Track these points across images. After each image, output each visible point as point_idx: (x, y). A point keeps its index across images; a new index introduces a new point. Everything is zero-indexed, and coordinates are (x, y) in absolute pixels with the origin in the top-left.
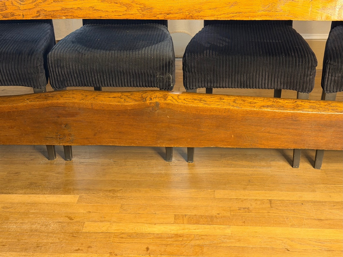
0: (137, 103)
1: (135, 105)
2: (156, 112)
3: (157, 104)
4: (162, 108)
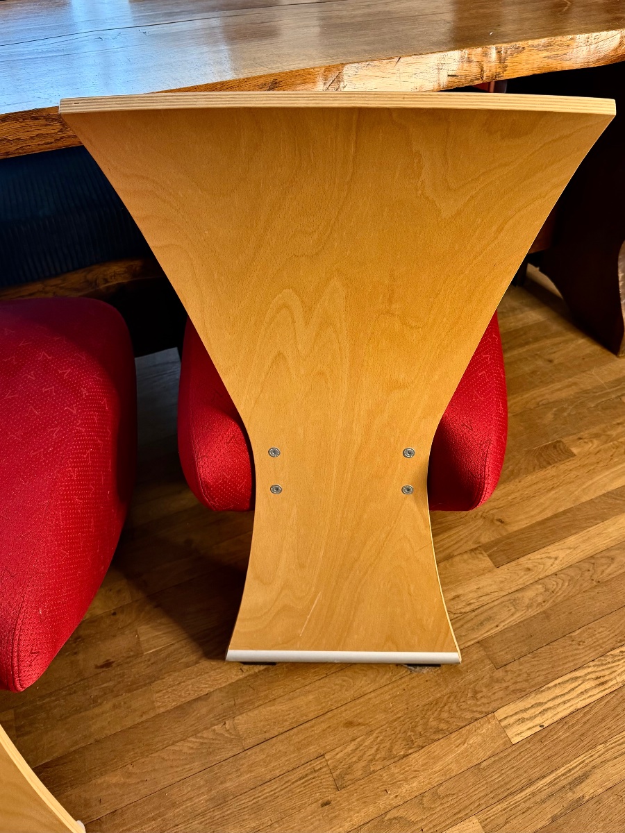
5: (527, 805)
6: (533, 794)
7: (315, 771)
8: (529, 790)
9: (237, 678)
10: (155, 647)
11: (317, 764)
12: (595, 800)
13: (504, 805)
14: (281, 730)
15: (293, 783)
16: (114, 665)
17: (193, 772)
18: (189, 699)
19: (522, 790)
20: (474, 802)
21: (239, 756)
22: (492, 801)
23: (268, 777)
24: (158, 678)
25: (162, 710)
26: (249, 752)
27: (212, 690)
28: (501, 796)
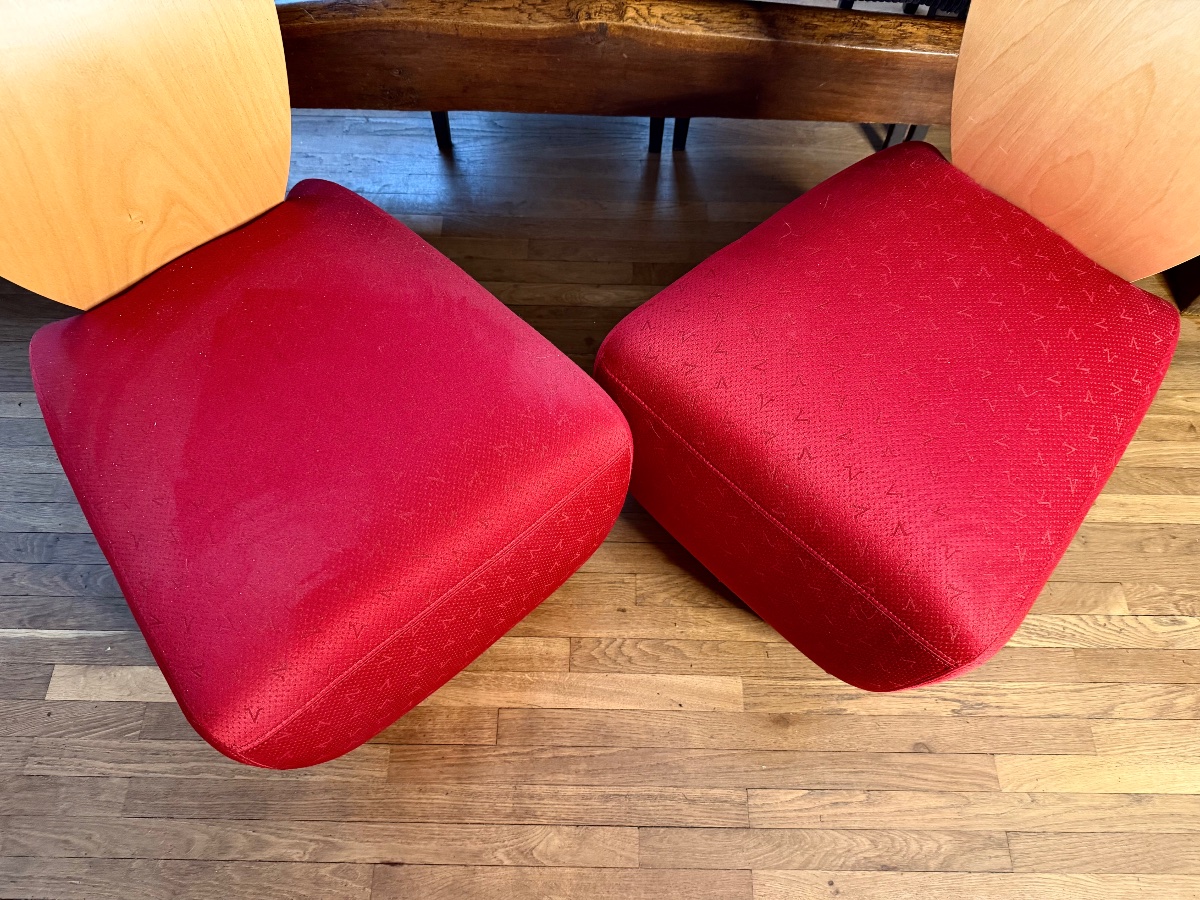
0: (557, 25)
1: (553, 30)
2: (599, 46)
3: (603, 28)
4: (613, 37)
5: (791, 691)
6: (802, 687)
7: (624, 583)
8: (799, 683)
12: (853, 717)
13: (772, 682)
19: (793, 679)
20: (746, 668)
22: (761, 674)
28: (773, 675)
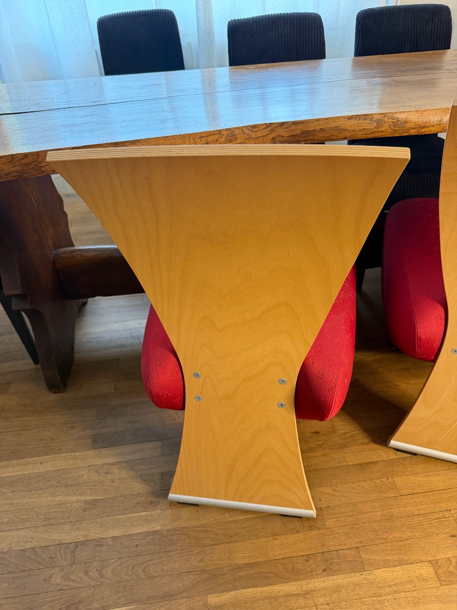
7: (446, 517)
9: (393, 457)
10: (343, 430)
11: (446, 514)
14: (422, 491)
15: (432, 520)
16: (320, 434)
17: (371, 499)
18: (365, 461)
21: (399, 498)
23: (417, 513)
24: (346, 447)
25: (350, 463)
26: (404, 497)
27: (378, 460)
